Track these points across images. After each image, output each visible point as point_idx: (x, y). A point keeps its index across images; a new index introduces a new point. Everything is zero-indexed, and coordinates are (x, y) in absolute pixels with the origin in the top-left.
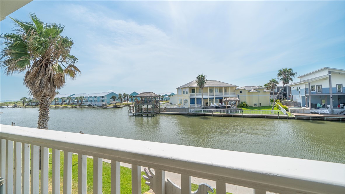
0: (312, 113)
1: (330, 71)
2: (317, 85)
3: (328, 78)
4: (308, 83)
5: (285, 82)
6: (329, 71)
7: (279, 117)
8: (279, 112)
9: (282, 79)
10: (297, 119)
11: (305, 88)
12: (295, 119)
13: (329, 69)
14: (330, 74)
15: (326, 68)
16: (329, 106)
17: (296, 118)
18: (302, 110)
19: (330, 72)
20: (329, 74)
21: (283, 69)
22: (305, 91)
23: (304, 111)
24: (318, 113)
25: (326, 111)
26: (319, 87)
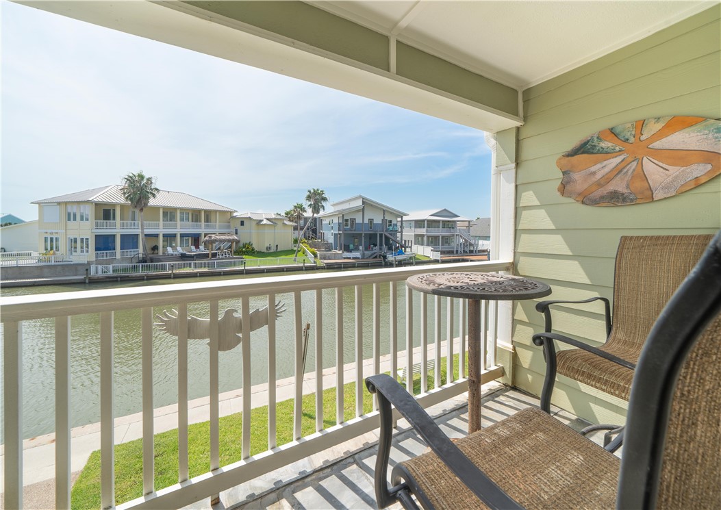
0: (344, 258)
1: (364, 200)
2: (350, 219)
3: (362, 210)
4: (341, 215)
5: (314, 210)
6: (362, 201)
7: (304, 268)
8: (304, 260)
9: (310, 205)
10: (327, 269)
11: (338, 222)
12: (325, 269)
13: (363, 198)
14: (364, 205)
15: (360, 197)
16: (360, 248)
17: (326, 266)
18: (334, 255)
19: (363, 203)
21: (313, 189)
22: (337, 226)
23: (336, 255)
24: (350, 258)
25: (358, 254)
26: (353, 221)
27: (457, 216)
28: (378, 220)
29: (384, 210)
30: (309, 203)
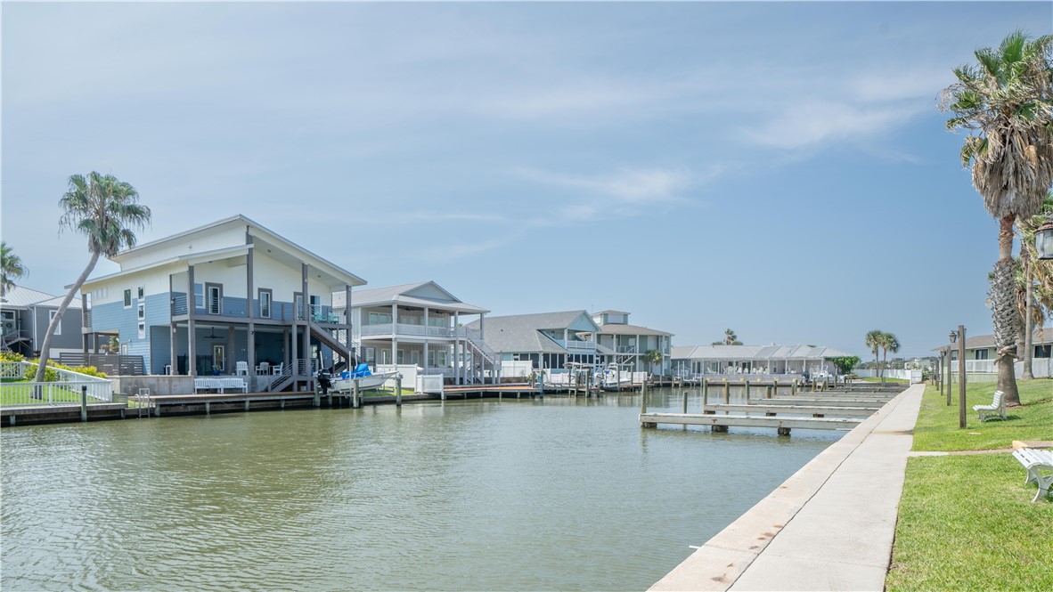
0: (199, 391)
1: (251, 233)
2: (208, 285)
3: (246, 258)
4: (186, 269)
5: (100, 242)
6: (247, 233)
7: (84, 415)
8: (84, 389)
9: (85, 224)
10: (163, 415)
11: (169, 291)
12: (153, 415)
13: (248, 227)
14: (252, 246)
15: (241, 222)
16: (241, 366)
17: (157, 412)
18: (167, 382)
19: (249, 239)
20: (248, 243)
21: (95, 176)
22: (168, 303)
23: (174, 383)
24: (215, 391)
25: (237, 381)
26: (215, 292)
27: (455, 301)
28: (284, 292)
29: (304, 267)
30: (84, 217)
